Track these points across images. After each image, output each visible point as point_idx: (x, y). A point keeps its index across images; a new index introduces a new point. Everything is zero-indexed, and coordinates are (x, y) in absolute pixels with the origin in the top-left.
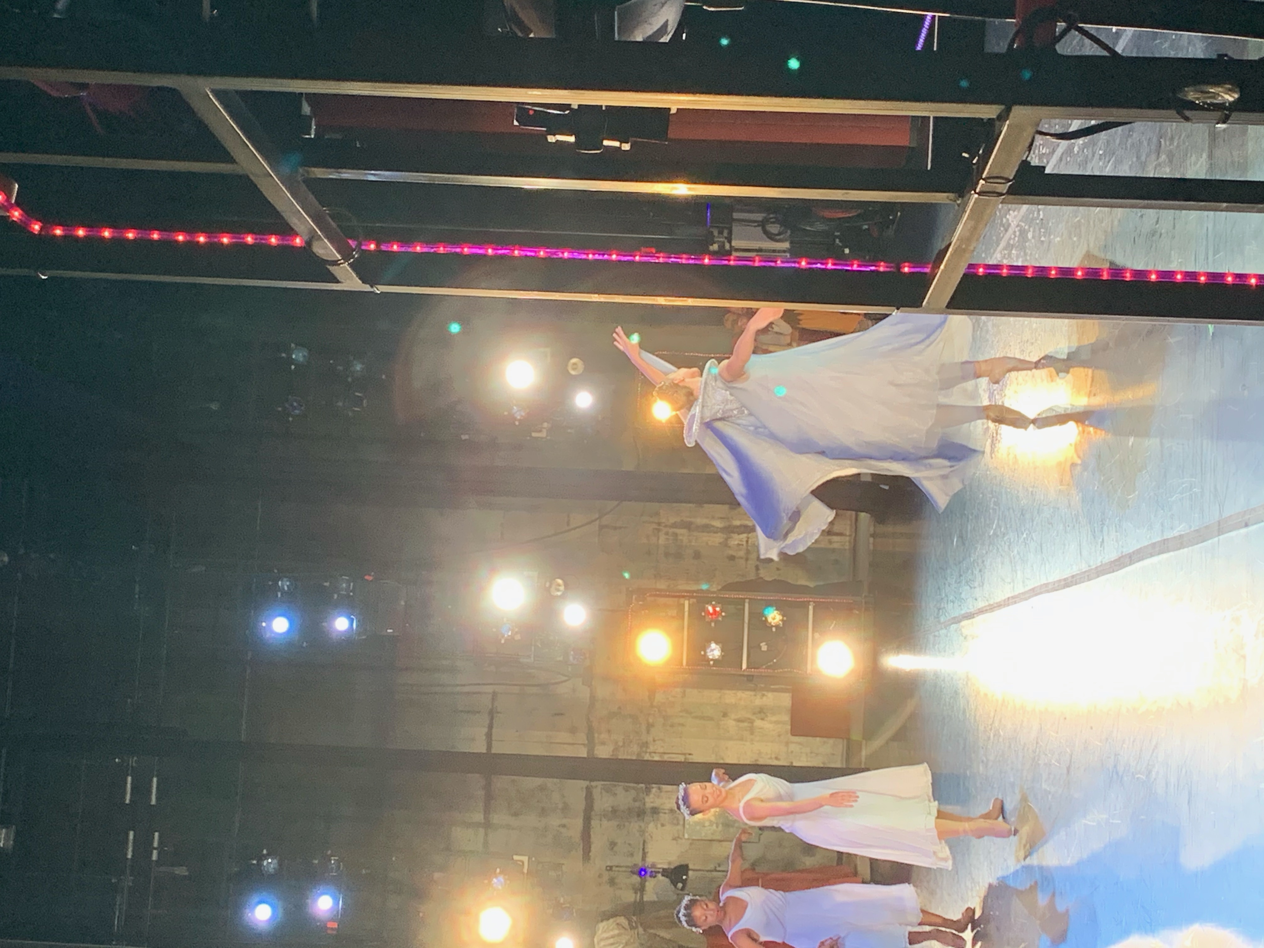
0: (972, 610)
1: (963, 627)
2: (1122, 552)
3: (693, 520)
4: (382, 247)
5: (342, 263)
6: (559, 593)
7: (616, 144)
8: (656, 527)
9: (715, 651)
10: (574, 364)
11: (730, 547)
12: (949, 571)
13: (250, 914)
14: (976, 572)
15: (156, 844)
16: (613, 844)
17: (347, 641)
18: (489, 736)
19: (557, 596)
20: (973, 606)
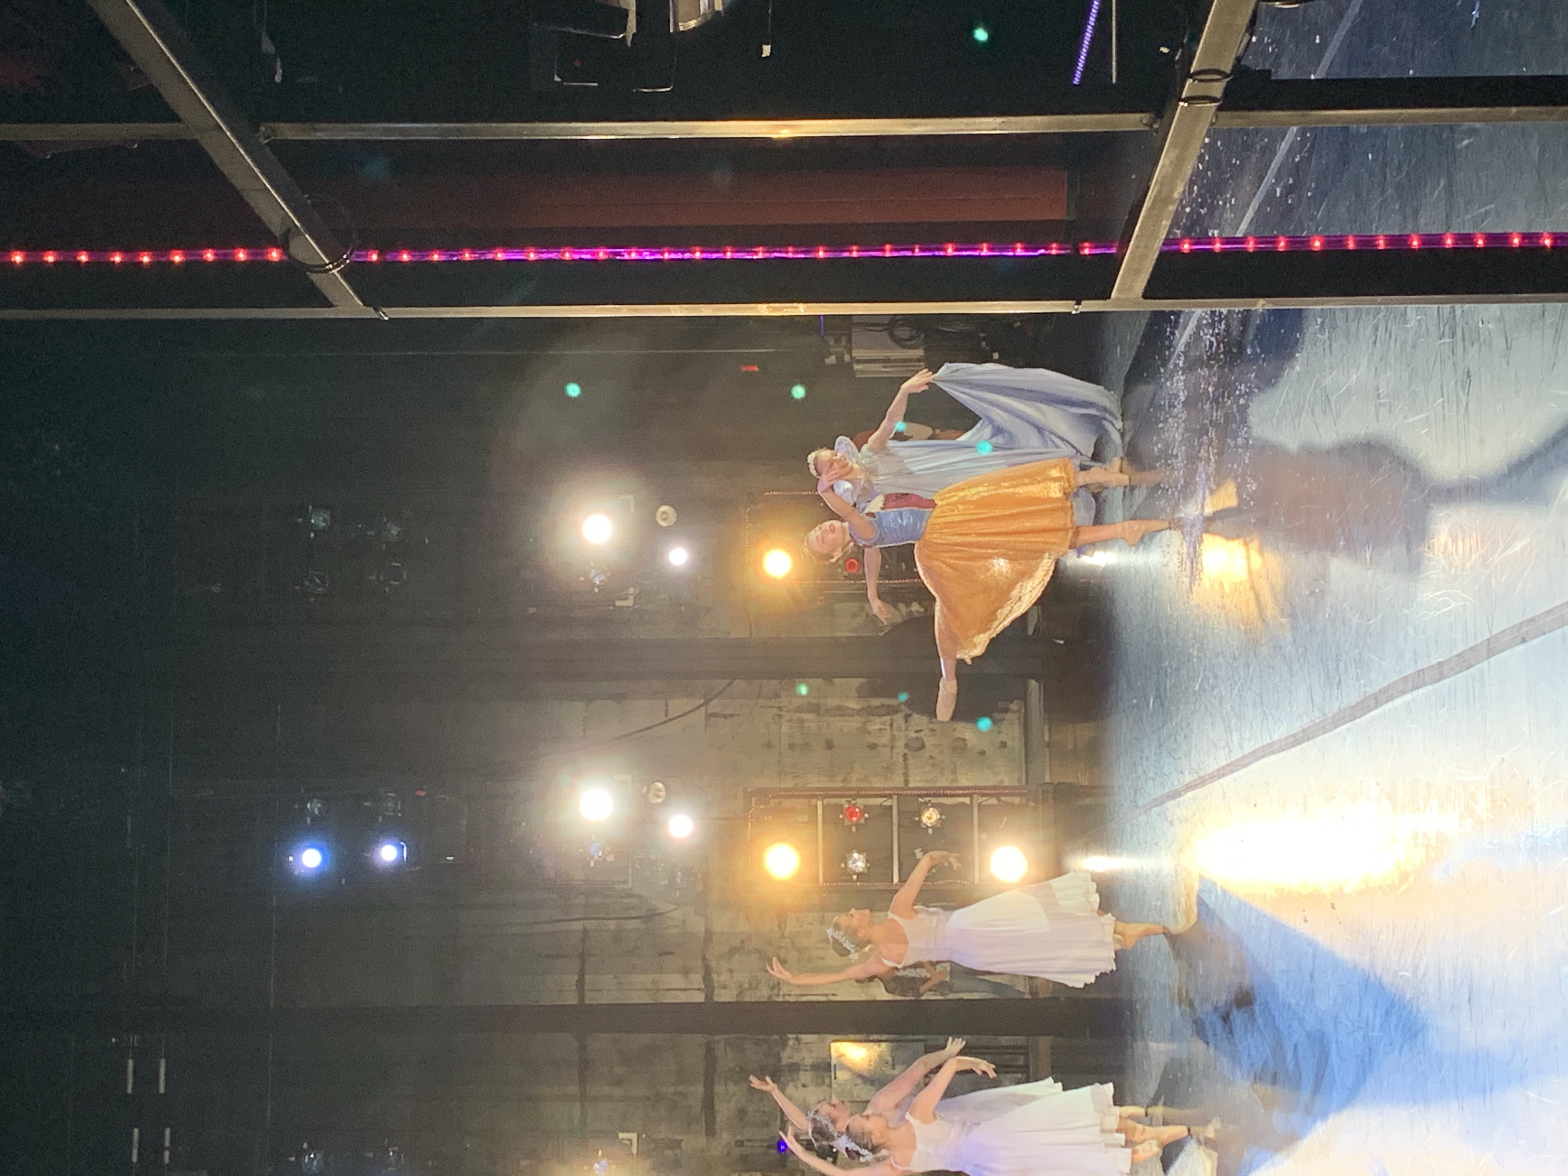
0: (1177, 786)
1: (1167, 809)
2: (1365, 692)
3: (822, 701)
4: (387, 257)
5: (330, 270)
6: (660, 800)
8: (777, 712)
9: (858, 862)
10: (664, 513)
11: (869, 733)
12: (1145, 742)
14: (1180, 738)
15: (167, 1143)
16: (742, 1114)
18: (581, 983)
19: (658, 804)
20: (1179, 781)
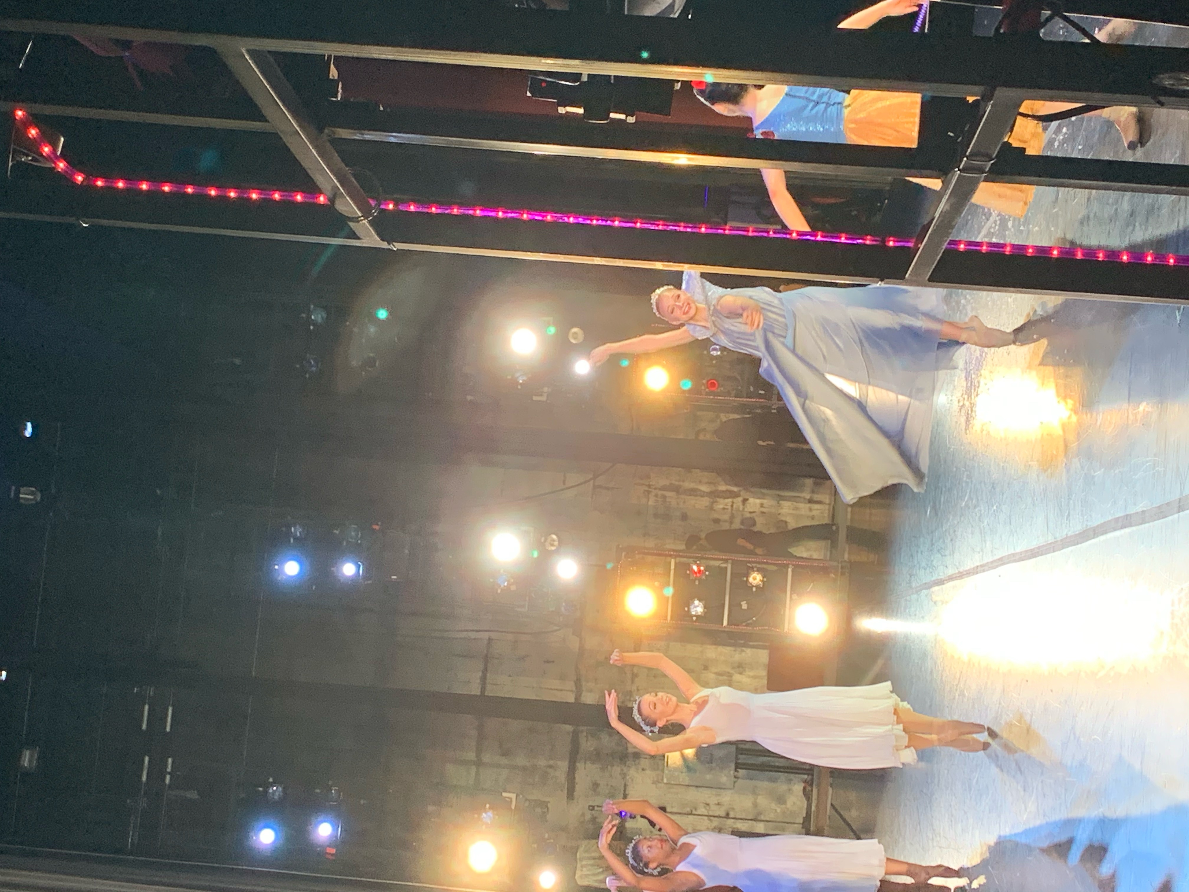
0: (942, 576)
1: (933, 592)
2: (1087, 525)
3: (681, 483)
4: (400, 207)
5: (362, 220)
6: (553, 548)
7: (622, 117)
8: (647, 488)
9: (698, 608)
10: (575, 333)
11: (714, 510)
12: (922, 540)
13: (254, 838)
14: (948, 541)
15: (169, 769)
16: (596, 785)
17: (353, 584)
18: (484, 679)
19: (552, 551)
20: (944, 573)
